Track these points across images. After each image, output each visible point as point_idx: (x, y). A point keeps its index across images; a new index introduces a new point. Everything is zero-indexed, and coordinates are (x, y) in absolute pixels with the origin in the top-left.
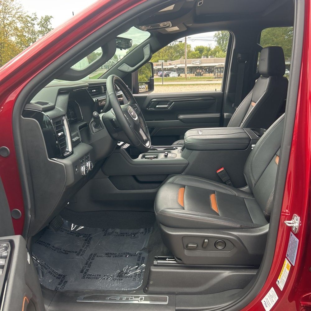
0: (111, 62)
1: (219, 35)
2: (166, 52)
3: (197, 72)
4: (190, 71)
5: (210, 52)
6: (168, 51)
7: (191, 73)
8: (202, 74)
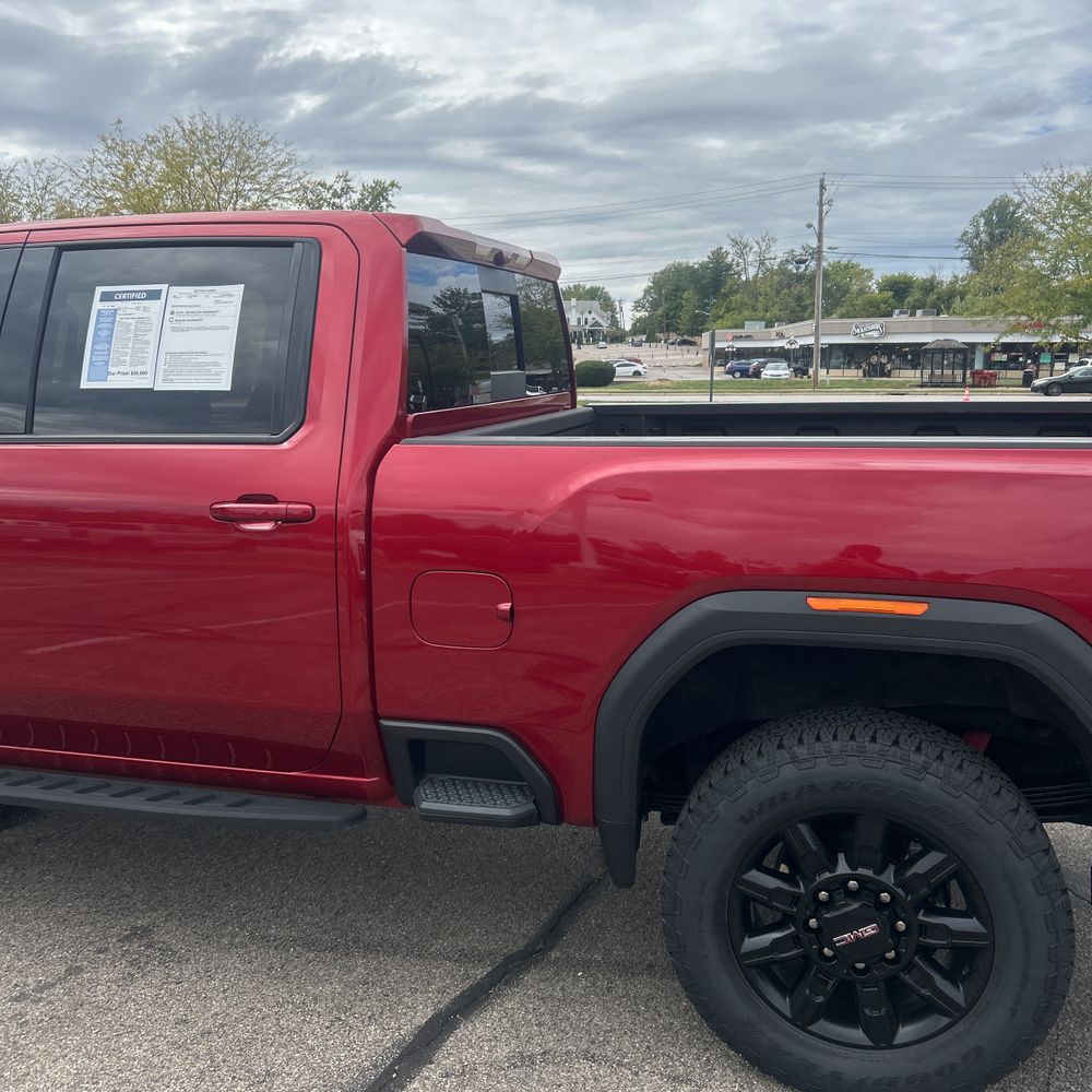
0: (590, 320)
1: (977, 236)
2: (778, 293)
3: (869, 364)
4: (847, 358)
5: (932, 297)
6: (785, 291)
7: (849, 368)
8: (890, 372)
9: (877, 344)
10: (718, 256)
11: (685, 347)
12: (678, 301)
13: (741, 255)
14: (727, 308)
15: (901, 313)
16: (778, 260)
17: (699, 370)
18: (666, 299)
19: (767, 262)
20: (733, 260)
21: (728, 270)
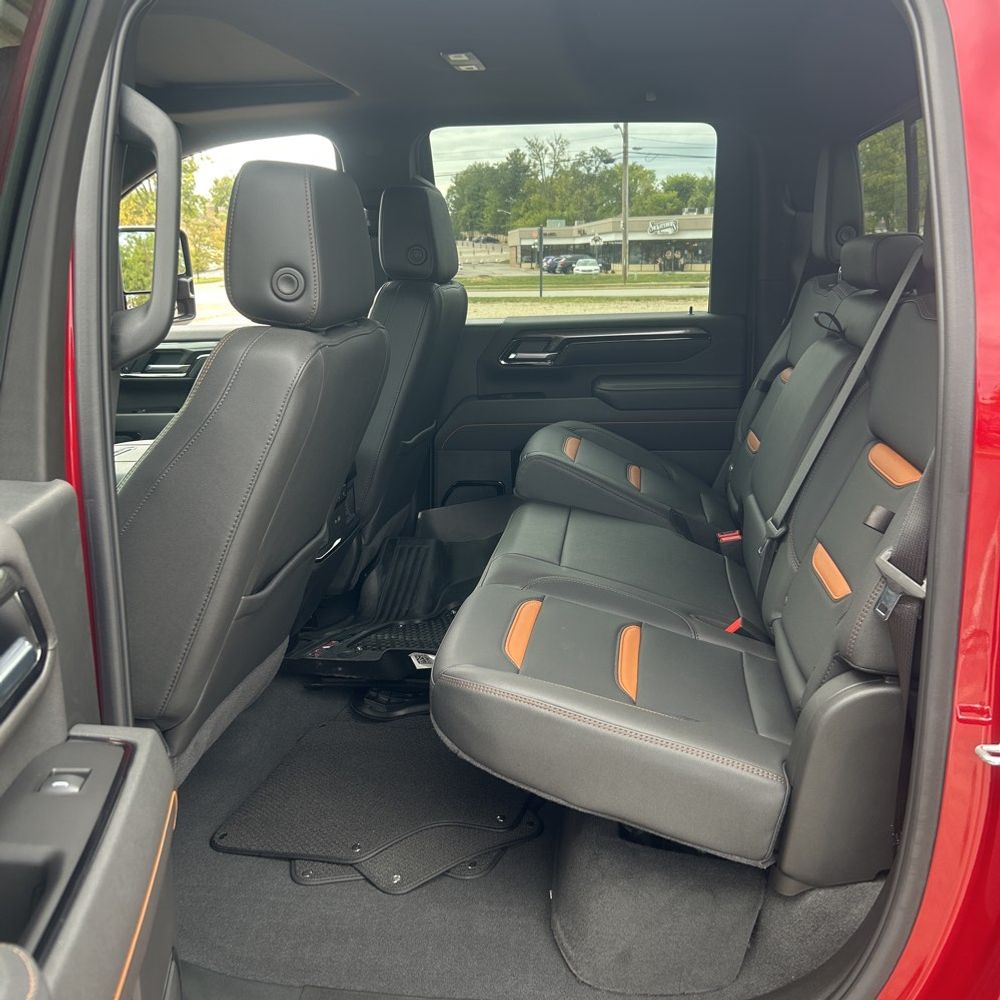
2: (572, 193)
4: (645, 254)
6: (579, 191)
7: (647, 262)
8: (683, 266)
9: (670, 241)
10: (516, 157)
11: (490, 245)
12: (481, 201)
13: (538, 157)
14: (526, 207)
15: (690, 211)
16: (572, 162)
17: (507, 267)
18: (469, 199)
19: (562, 164)
20: (530, 162)
21: (525, 171)
